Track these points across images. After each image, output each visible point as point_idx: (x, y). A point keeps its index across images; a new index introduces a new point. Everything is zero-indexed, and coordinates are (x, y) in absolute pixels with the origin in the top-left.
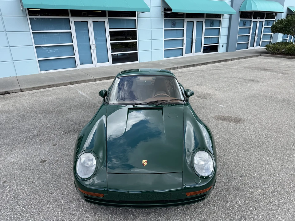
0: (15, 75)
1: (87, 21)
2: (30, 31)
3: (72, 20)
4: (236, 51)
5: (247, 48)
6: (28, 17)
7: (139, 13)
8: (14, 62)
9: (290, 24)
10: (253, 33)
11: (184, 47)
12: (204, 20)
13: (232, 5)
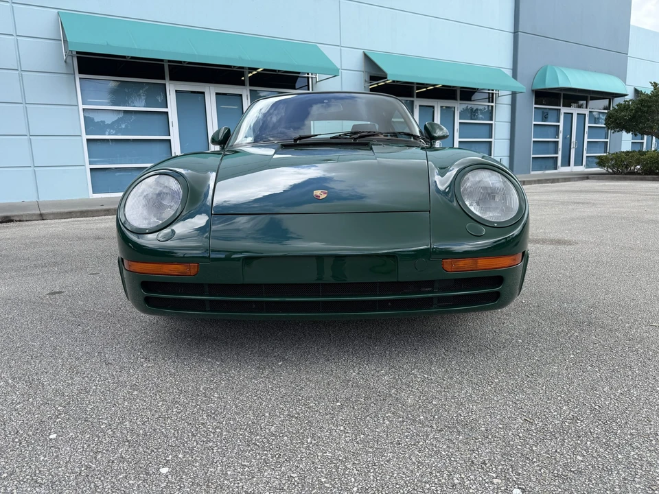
0: (34, 199)
1: (203, 93)
2: (77, 105)
3: (172, 88)
4: (532, 173)
5: (556, 169)
6: (78, 76)
7: (317, 82)
8: (36, 169)
9: (646, 109)
10: (564, 138)
12: (456, 104)
13: (515, 76)
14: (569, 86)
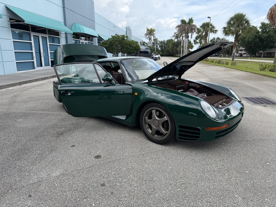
9: (112, 45)
11: (35, 60)
12: (47, 36)
13: (65, 25)
14: (85, 33)
